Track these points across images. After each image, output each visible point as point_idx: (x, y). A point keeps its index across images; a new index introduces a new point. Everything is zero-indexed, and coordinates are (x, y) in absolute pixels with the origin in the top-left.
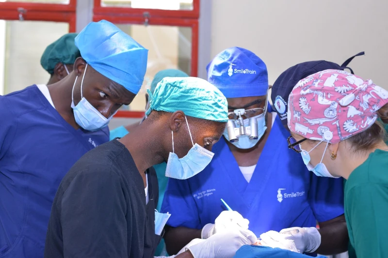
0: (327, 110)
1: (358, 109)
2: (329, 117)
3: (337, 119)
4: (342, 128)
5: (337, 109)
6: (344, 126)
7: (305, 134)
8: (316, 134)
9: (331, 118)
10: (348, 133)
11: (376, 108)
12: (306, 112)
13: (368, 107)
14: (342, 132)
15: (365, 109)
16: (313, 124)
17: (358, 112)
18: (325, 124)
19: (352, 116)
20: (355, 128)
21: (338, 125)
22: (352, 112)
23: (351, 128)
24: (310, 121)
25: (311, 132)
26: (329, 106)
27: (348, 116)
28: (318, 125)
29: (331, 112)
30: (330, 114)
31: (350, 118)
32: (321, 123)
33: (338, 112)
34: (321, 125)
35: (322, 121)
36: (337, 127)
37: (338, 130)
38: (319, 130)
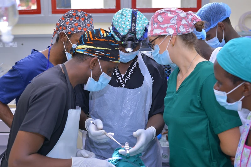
0: (172, 20)
1: (186, 21)
2: (173, 23)
3: (176, 24)
4: (178, 29)
5: (177, 19)
6: (180, 28)
7: (159, 33)
8: (165, 32)
9: (173, 24)
10: (181, 32)
11: (195, 22)
12: (161, 21)
13: (191, 21)
14: (178, 31)
15: (189, 22)
16: (164, 27)
17: (186, 23)
18: (170, 26)
19: (184, 24)
20: (184, 30)
21: (177, 27)
22: (184, 22)
23: (182, 30)
24: (162, 26)
25: (162, 31)
26: (173, 17)
27: (182, 23)
28: (166, 27)
29: (174, 21)
30: (174, 22)
31: (183, 25)
32: (168, 26)
33: (177, 21)
34: (168, 27)
35: (169, 25)
36: (176, 28)
37: (177, 30)
38: (167, 30)
